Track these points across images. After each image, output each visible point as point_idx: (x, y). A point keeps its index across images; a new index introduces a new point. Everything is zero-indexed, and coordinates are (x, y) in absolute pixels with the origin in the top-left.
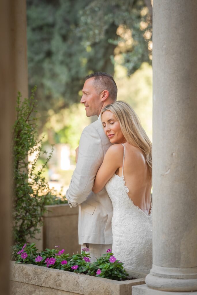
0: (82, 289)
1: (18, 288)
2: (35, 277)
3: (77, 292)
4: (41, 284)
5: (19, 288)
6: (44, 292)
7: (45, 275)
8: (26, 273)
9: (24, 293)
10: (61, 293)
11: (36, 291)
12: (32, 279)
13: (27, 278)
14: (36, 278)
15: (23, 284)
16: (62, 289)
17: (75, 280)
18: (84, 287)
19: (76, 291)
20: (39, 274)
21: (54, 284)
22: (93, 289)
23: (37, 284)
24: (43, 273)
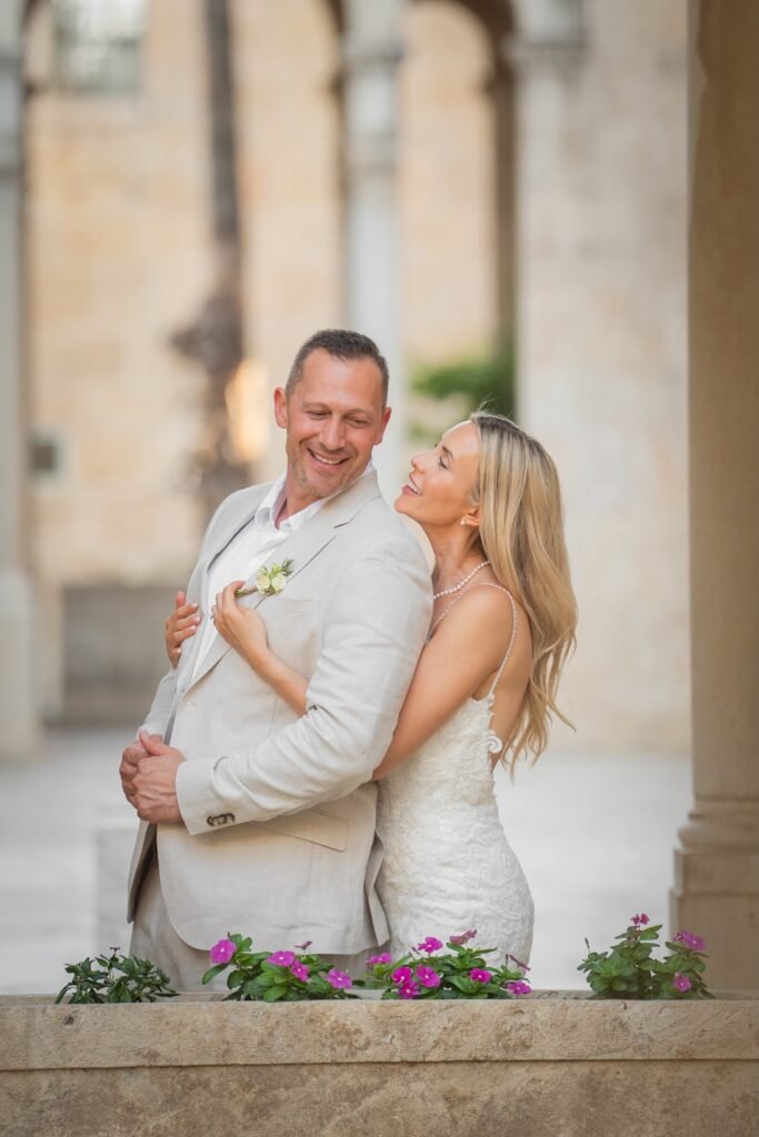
0: (646, 1042)
1: (282, 1090)
2: (386, 1033)
3: (618, 1056)
4: (421, 1054)
5: (287, 1087)
6: (432, 1081)
7: (445, 1021)
8: (333, 1029)
9: (315, 1103)
10: (528, 1071)
11: (388, 1084)
12: (368, 1043)
13: (342, 1043)
14: (393, 1037)
15: (310, 1072)
16: (539, 1056)
17: (607, 1018)
18: (656, 1032)
19: (611, 1052)
20: (409, 1020)
21: (495, 1044)
22: (700, 1036)
23: (397, 1059)
24: (434, 1016)
